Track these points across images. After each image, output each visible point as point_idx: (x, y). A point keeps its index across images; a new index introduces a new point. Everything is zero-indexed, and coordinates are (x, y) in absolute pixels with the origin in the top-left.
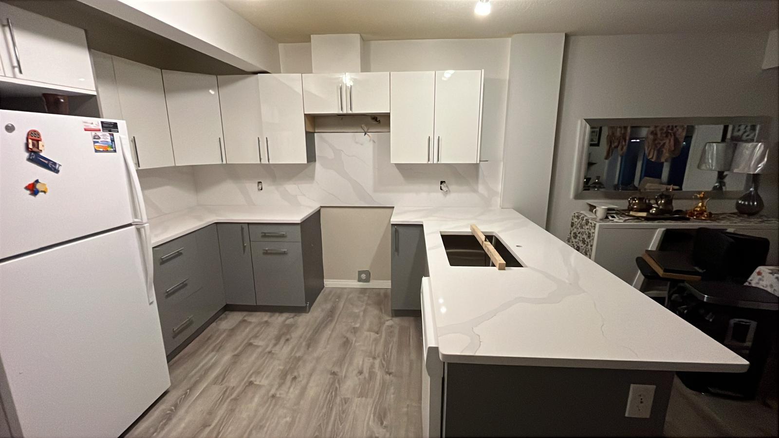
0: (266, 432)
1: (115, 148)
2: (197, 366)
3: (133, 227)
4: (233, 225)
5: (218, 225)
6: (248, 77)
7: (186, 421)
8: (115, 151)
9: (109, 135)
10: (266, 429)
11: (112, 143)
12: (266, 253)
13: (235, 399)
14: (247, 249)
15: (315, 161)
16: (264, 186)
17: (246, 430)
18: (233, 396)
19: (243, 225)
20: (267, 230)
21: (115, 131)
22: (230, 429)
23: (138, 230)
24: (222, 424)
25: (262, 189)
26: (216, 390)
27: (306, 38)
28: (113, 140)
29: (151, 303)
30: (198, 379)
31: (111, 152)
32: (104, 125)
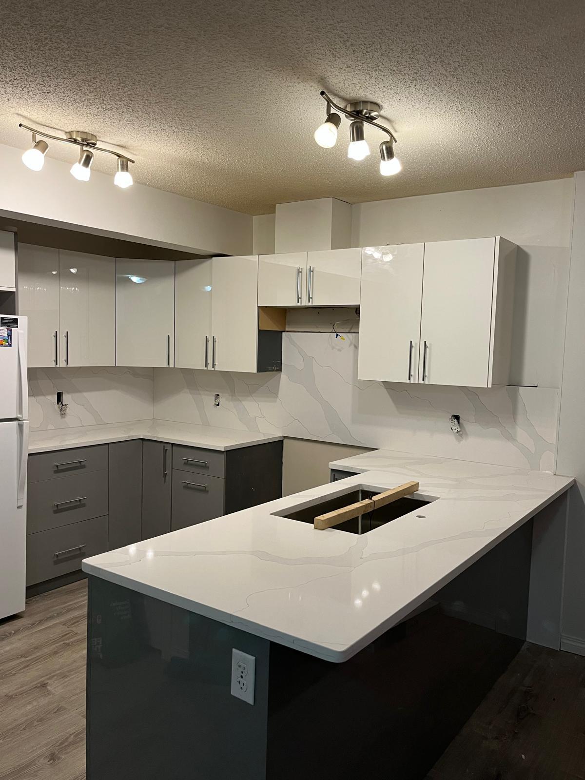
0: (66, 682)
1: (11, 342)
2: (65, 603)
3: (15, 422)
4: (158, 444)
5: (144, 442)
6: (203, 262)
7: (14, 646)
8: (10, 345)
9: (6, 330)
10: (66, 680)
11: (8, 337)
12: (187, 487)
13: (68, 645)
14: (168, 478)
15: (280, 370)
16: (222, 400)
17: (50, 674)
18: (67, 642)
19: (166, 445)
20: (190, 457)
21: (13, 327)
22: (39, 667)
23: (21, 427)
24: (37, 660)
25: (218, 405)
26: (59, 631)
27: (272, 210)
28: (10, 335)
29: (19, 507)
30: (56, 615)
31: (6, 346)
32: (3, 321)
